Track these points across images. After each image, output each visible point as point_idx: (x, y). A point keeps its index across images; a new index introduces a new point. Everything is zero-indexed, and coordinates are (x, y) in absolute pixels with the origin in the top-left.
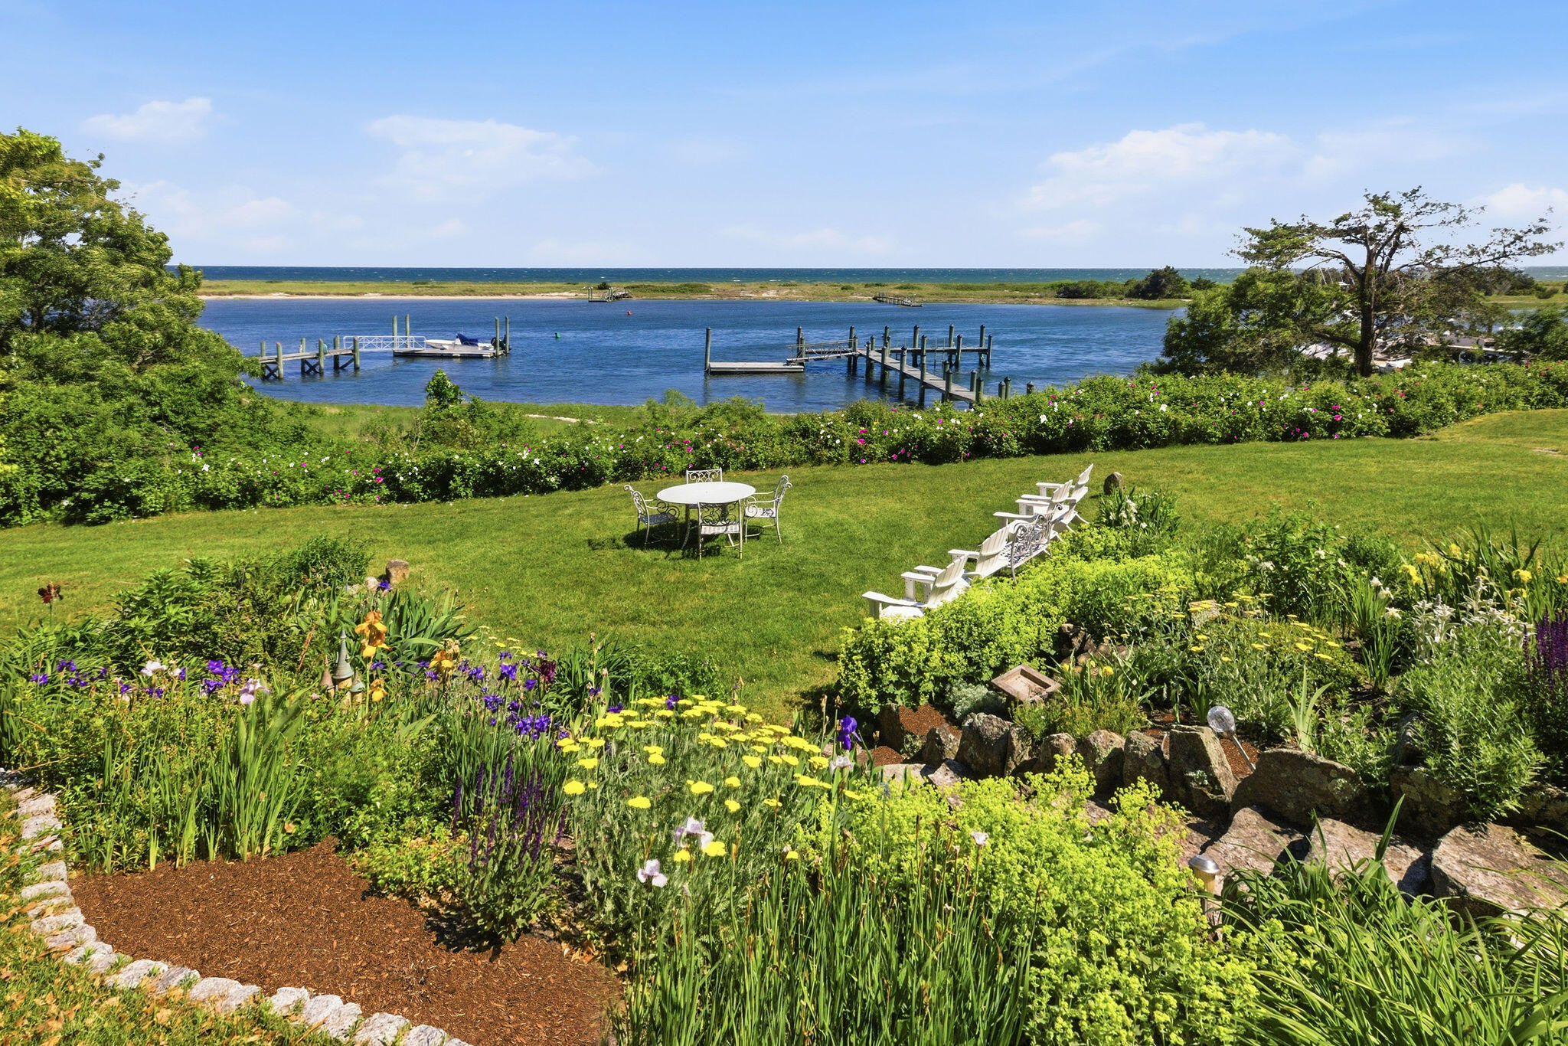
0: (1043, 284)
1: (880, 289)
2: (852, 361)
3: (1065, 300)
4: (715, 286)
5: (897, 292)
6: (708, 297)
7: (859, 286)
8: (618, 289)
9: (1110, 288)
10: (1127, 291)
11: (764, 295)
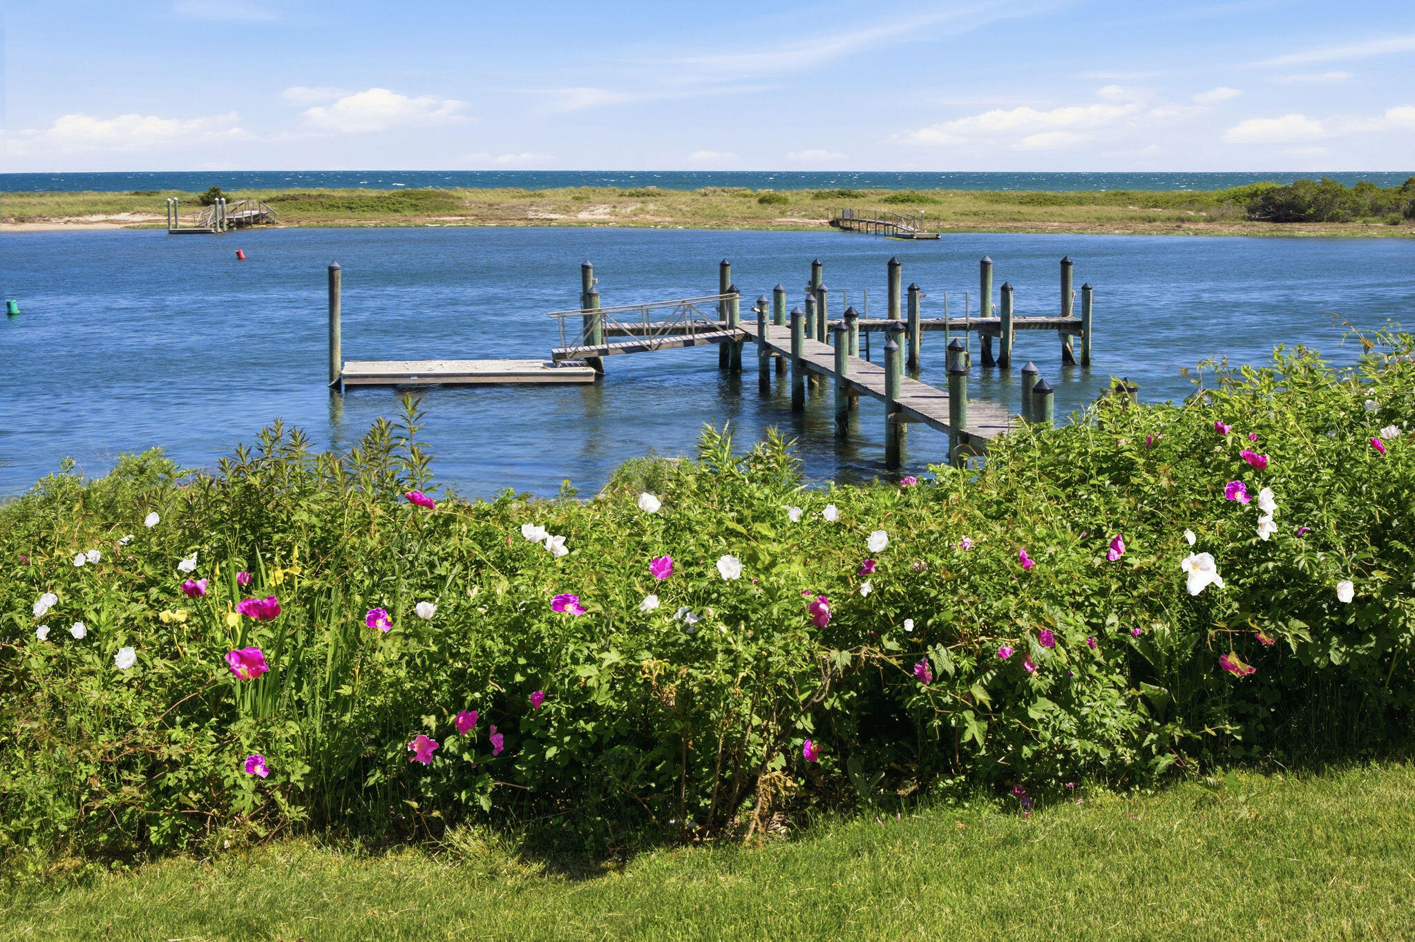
0: (1215, 193)
1: (847, 203)
2: (730, 352)
3: (1266, 226)
4: (469, 196)
5: (885, 209)
6: (451, 220)
7: (804, 196)
8: (246, 205)
9: (1365, 201)
10: (1405, 206)
11: (584, 216)
